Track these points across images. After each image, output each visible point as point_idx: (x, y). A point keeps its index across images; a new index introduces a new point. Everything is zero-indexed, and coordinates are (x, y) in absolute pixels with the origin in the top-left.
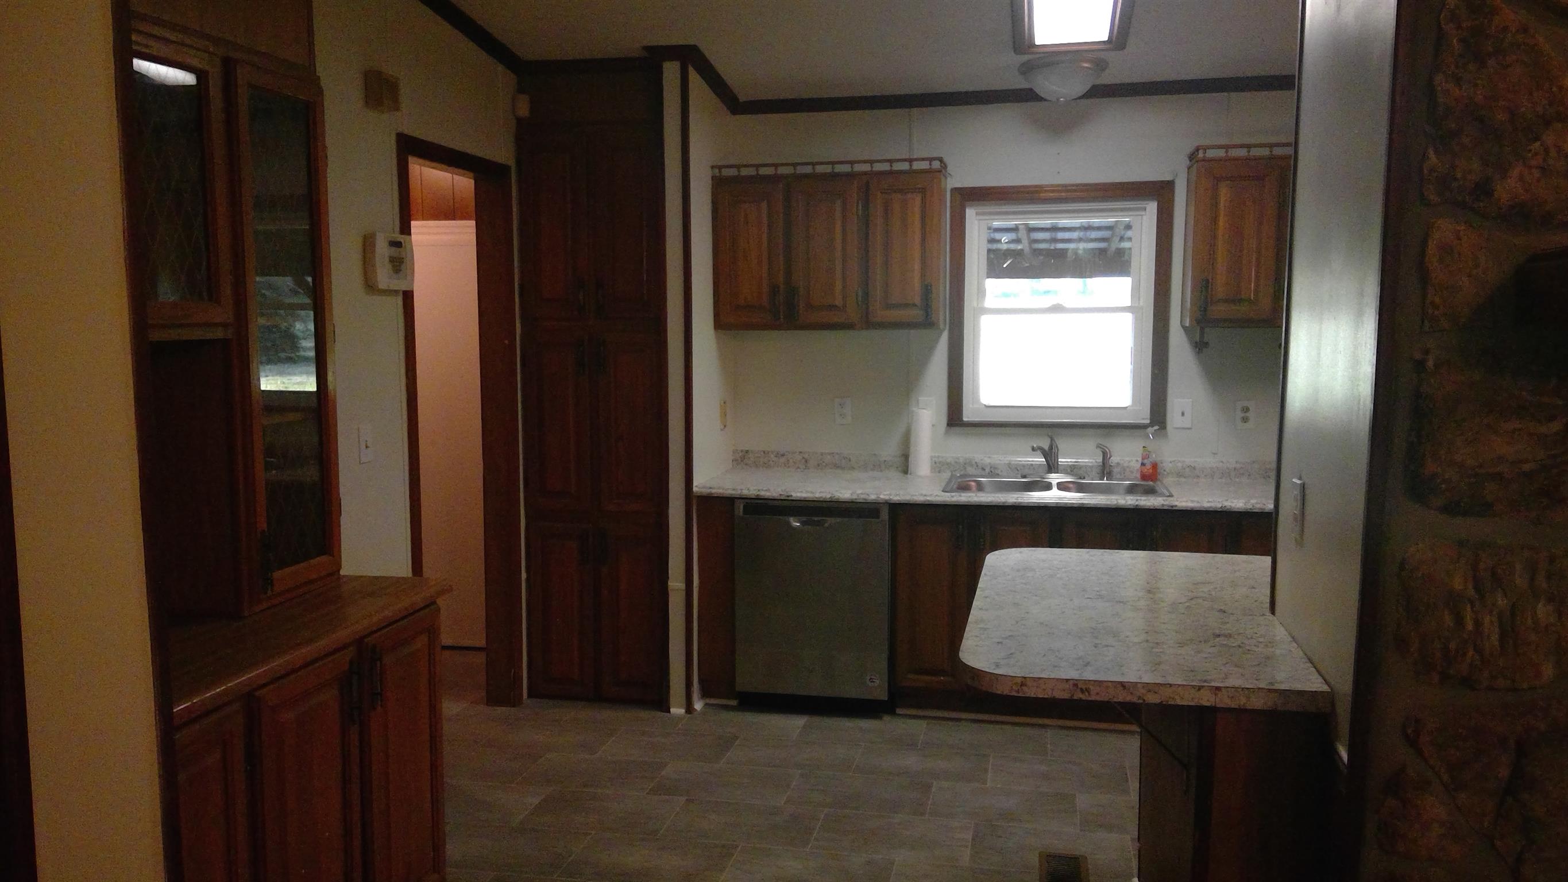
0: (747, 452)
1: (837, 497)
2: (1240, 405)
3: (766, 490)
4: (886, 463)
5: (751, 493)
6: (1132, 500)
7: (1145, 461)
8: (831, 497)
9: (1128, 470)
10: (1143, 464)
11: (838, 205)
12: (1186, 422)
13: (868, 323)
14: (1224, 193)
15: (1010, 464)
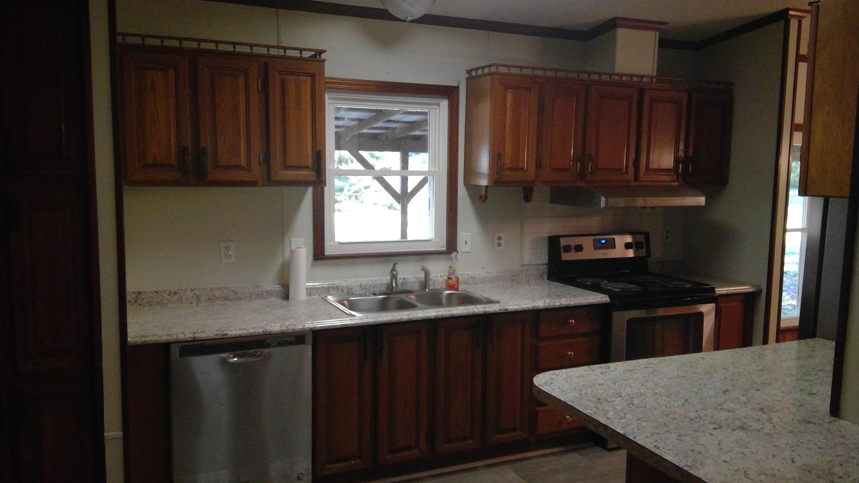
0: (140, 293)
1: (268, 330)
2: (497, 235)
3: (201, 332)
4: (267, 292)
5: (187, 336)
6: (481, 308)
7: (452, 276)
8: (264, 331)
9: (437, 283)
10: (449, 278)
11: (241, 80)
12: (467, 248)
13: (270, 181)
14: (510, 96)
15: (361, 285)
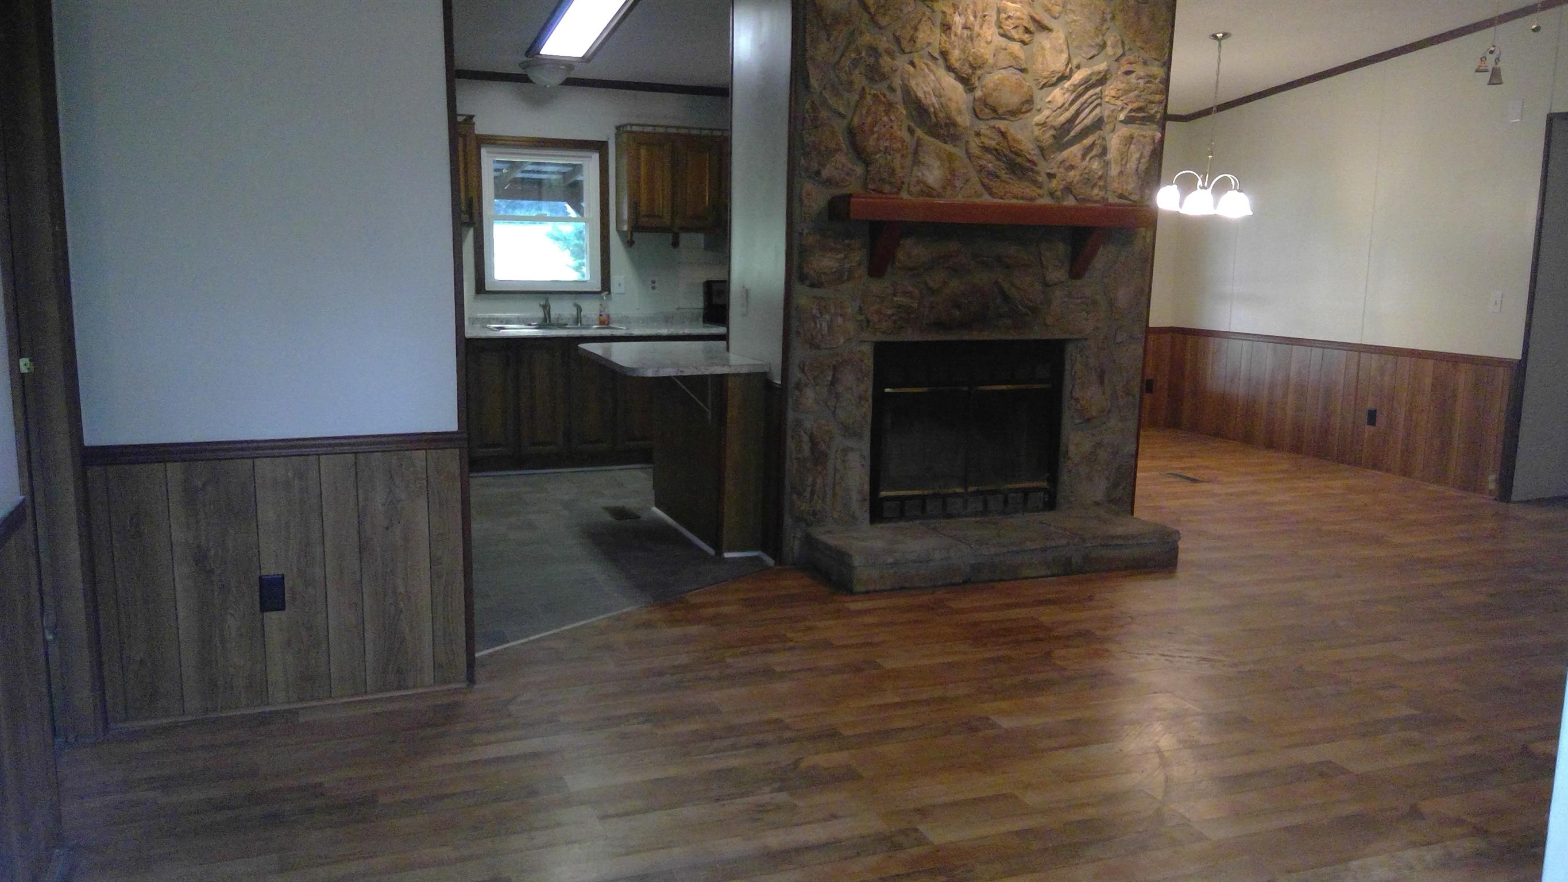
2: (651, 279)
7: (602, 313)
9: (590, 319)
10: (601, 315)
12: (622, 289)
